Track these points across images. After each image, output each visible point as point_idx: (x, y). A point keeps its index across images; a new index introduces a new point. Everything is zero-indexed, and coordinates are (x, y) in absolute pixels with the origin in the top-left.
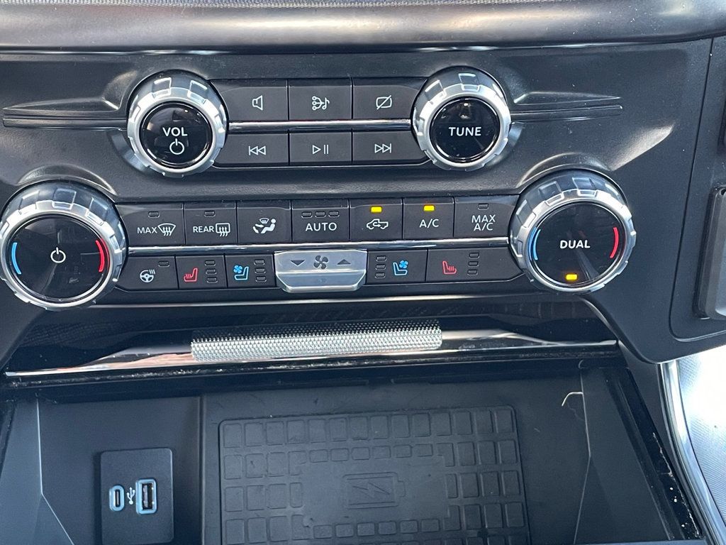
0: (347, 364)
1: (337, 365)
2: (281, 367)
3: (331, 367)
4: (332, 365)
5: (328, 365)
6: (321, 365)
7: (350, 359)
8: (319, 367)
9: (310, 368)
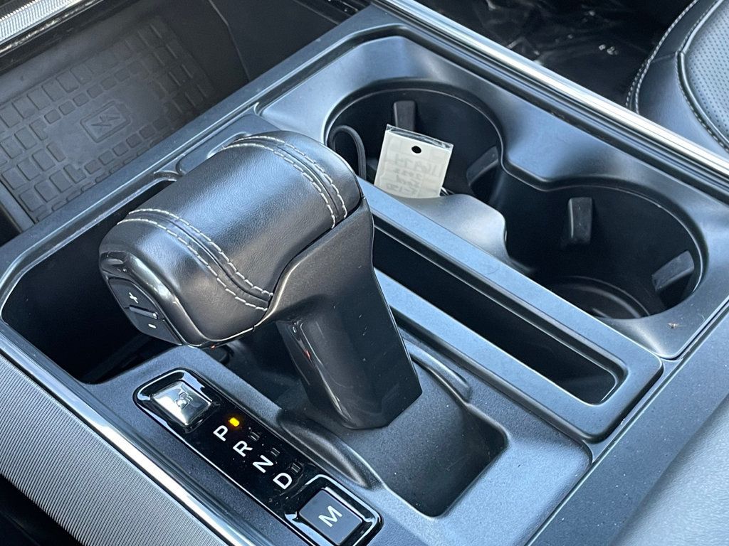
0: (53, 23)
1: (46, 27)
2: (8, 48)
3: (44, 31)
4: (43, 29)
5: (41, 30)
6: (36, 32)
7: (54, 18)
8: (36, 35)
9: (30, 38)
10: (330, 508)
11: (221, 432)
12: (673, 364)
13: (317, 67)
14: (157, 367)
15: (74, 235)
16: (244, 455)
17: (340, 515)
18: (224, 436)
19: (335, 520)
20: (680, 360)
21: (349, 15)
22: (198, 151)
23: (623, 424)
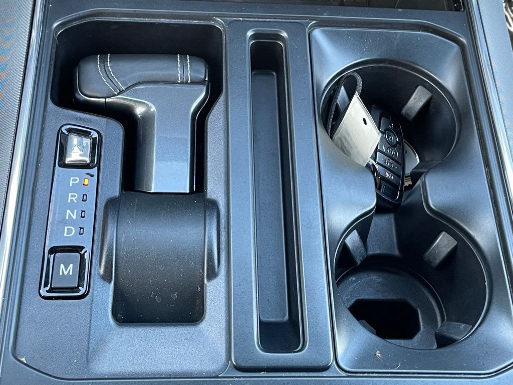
10: (71, 266)
11: (74, 180)
12: (337, 373)
13: (381, 26)
14: (90, 121)
15: (138, 19)
16: (69, 201)
17: (71, 273)
18: (72, 184)
19: (66, 273)
20: (344, 374)
21: (454, 10)
22: (249, 23)
23: (262, 374)
